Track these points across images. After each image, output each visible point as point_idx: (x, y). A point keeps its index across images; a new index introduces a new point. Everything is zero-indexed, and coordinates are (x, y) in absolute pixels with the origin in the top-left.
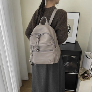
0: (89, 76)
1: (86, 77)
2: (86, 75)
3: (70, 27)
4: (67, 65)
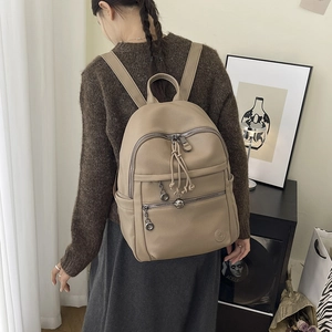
0: (313, 330)
2: (301, 323)
3: (268, 122)
4: (234, 271)
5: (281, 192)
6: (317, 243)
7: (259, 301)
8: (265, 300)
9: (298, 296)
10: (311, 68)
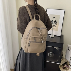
0: (68, 66)
1: (66, 67)
2: (66, 65)
3: (56, 22)
4: (51, 55)
5: (60, 37)
6: (68, 48)
7: (56, 61)
8: (58, 61)
9: (65, 60)
10: (65, 10)
